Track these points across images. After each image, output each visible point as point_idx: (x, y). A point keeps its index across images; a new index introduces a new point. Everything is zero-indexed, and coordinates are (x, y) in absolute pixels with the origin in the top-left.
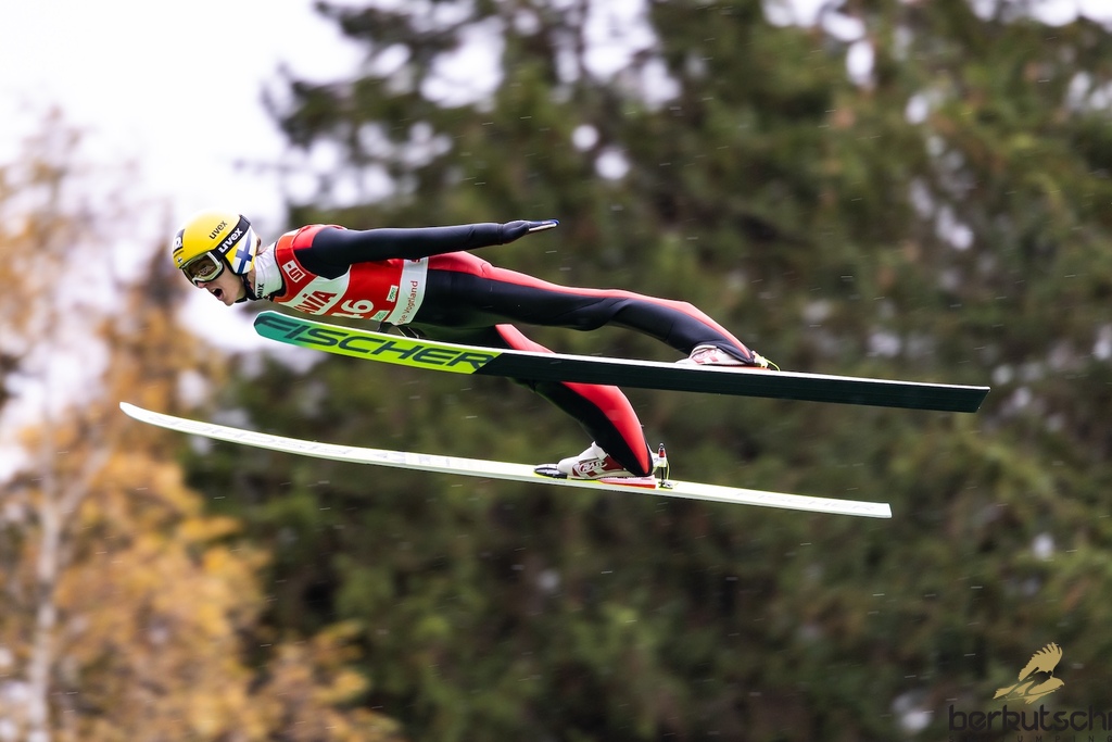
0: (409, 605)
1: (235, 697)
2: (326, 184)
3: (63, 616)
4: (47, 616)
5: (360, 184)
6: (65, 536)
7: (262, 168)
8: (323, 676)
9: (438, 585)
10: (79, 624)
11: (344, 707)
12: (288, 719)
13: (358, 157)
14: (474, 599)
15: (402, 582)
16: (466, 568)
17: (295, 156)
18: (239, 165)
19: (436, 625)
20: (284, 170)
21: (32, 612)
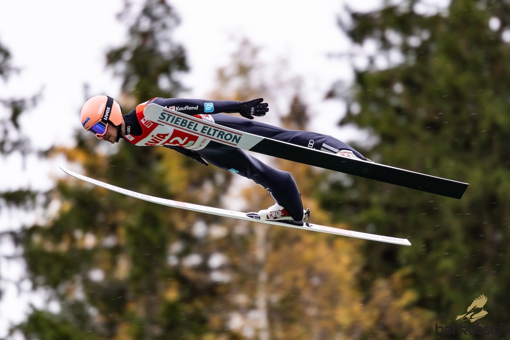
0: (433, 256)
1: (357, 307)
2: (371, 60)
3: (271, 277)
4: (263, 277)
5: (388, 58)
6: (268, 239)
7: (340, 56)
8: (397, 294)
9: (446, 244)
10: (279, 280)
11: (409, 308)
12: (382, 316)
13: (386, 45)
14: (464, 250)
15: (429, 245)
16: (459, 236)
17: (356, 48)
18: (330, 56)
19: (447, 263)
20: (351, 55)
21: (255, 276)
